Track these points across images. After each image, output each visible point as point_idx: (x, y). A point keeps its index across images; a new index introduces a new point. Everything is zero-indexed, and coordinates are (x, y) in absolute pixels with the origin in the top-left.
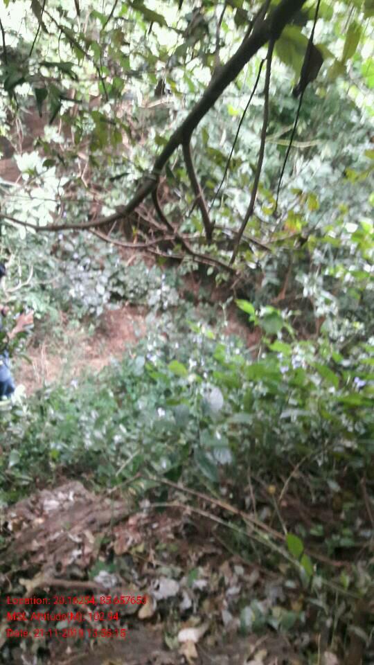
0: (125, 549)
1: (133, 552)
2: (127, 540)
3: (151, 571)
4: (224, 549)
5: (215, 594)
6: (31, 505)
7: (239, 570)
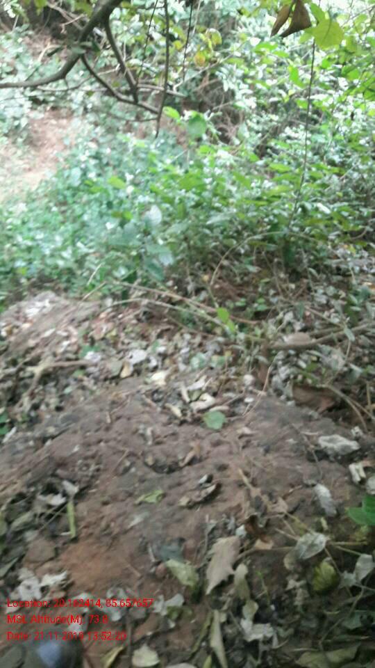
0: (102, 335)
1: (108, 336)
2: (102, 329)
3: (125, 347)
4: (175, 325)
5: (172, 354)
7: (187, 337)
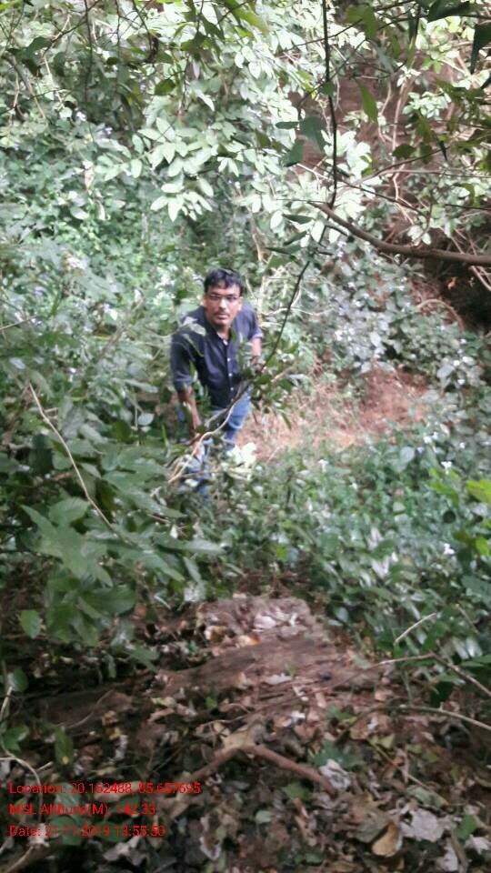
0: (365, 735)
2: (369, 721)
6: (239, 613)
